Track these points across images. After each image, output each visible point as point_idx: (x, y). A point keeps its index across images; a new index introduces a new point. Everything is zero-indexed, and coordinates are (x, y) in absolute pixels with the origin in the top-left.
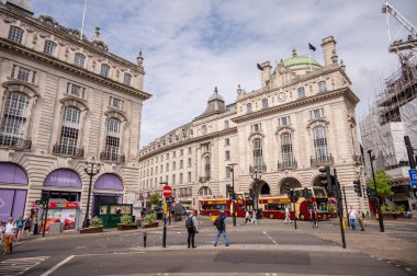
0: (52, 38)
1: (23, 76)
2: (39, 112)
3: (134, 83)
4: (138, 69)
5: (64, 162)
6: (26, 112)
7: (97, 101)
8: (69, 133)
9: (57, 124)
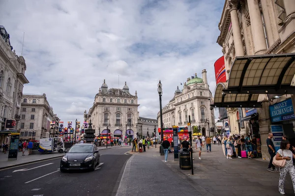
0: (112, 97)
1: (107, 109)
2: (111, 117)
3: (135, 102)
4: (135, 97)
5: (118, 128)
6: (108, 118)
7: (124, 111)
8: (118, 120)
9: (115, 118)
